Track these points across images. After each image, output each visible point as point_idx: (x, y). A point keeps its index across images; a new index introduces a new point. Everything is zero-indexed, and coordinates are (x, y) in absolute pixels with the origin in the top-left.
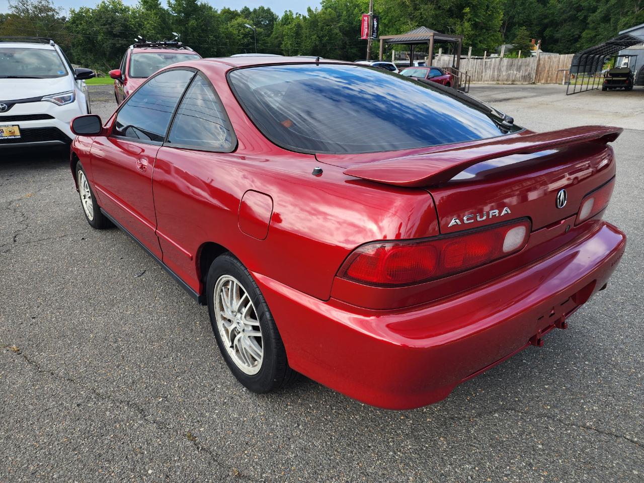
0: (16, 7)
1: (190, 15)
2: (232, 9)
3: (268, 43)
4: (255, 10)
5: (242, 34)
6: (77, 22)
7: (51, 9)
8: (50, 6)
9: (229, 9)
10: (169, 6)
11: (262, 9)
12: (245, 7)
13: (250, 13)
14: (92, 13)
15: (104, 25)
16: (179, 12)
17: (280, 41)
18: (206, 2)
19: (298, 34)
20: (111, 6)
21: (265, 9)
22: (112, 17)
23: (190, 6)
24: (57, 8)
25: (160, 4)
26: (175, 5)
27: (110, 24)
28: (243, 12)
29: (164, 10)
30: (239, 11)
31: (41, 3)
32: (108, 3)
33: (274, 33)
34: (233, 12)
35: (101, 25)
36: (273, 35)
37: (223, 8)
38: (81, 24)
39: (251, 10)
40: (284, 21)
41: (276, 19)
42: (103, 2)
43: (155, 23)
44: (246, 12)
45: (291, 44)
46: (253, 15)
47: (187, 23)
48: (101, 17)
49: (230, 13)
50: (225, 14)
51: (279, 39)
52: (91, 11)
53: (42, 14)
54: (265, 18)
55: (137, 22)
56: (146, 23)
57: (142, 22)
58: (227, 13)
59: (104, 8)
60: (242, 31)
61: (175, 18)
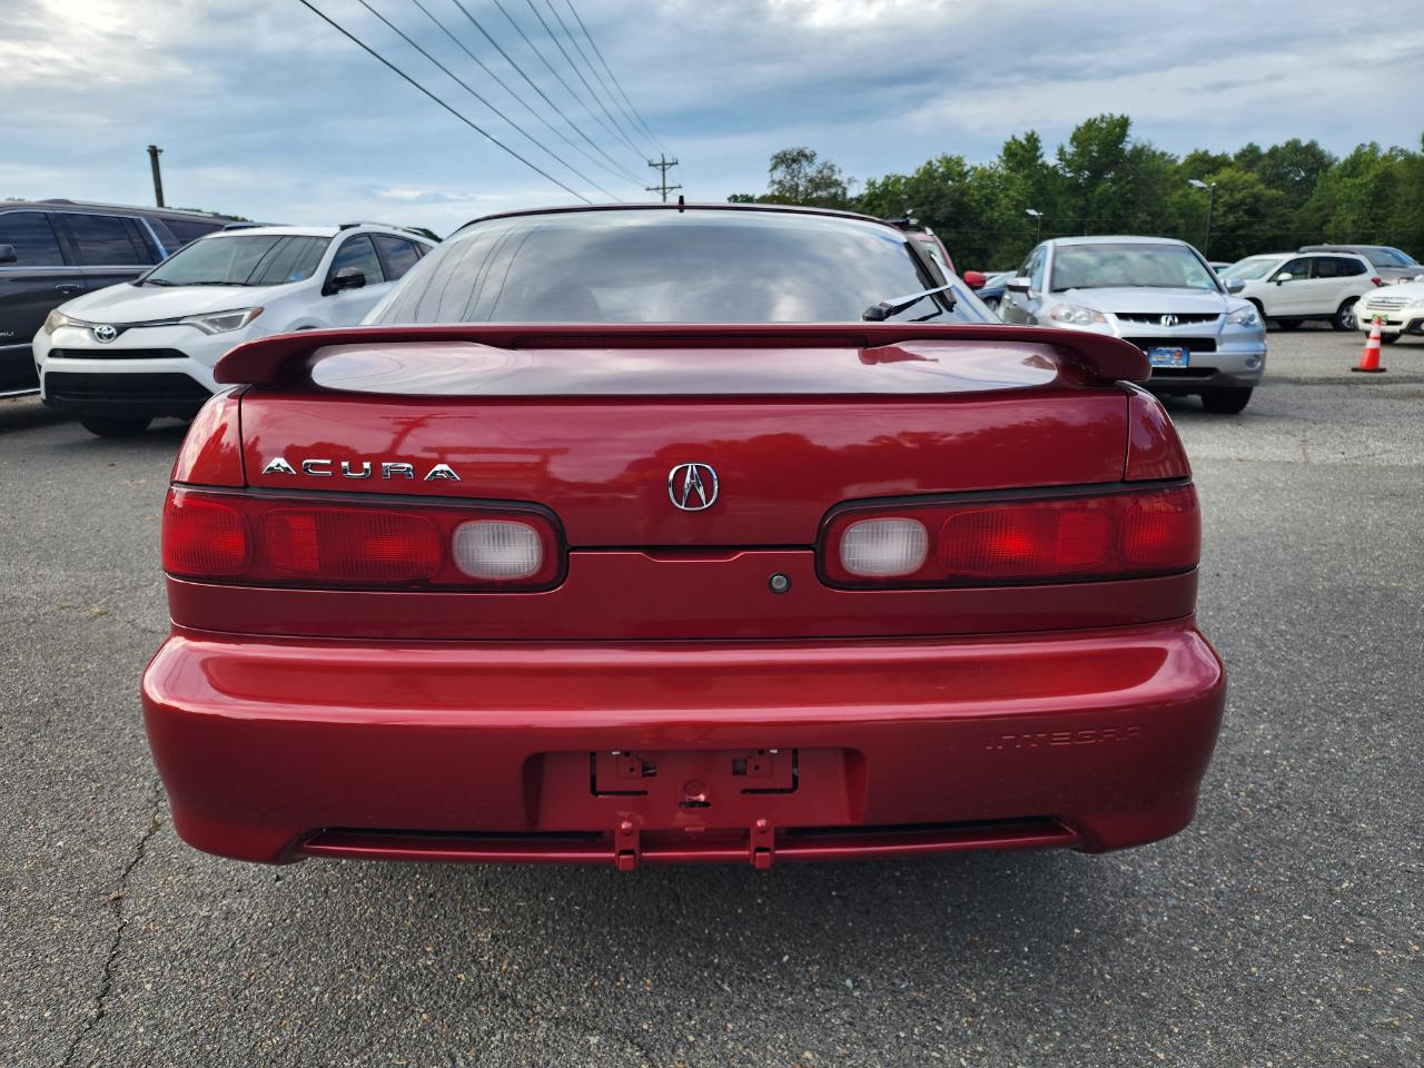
0: (780, 183)
1: (1101, 173)
2: (1214, 153)
3: (1293, 222)
4: (1274, 151)
5: (1225, 204)
6: (876, 203)
7: (837, 184)
8: (834, 177)
9: (1206, 153)
10: (1060, 159)
11: (1294, 146)
12: (1250, 145)
13: (1260, 157)
14: (905, 184)
16: (1078, 169)
17: (1327, 215)
18: (1146, 143)
19: (1379, 197)
20: (941, 170)
21: (1304, 144)
22: (939, 189)
23: (1107, 156)
24: (845, 181)
25: (1041, 156)
26: (1072, 155)
27: (932, 203)
28: (1241, 156)
29: (1047, 167)
30: (1232, 158)
31: (821, 172)
32: (938, 164)
33: (1314, 198)
34: (1216, 158)
36: (1312, 203)
37: (1201, 150)
38: (880, 205)
39: (1265, 149)
40: (1349, 168)
41: (1330, 164)
42: (930, 163)
43: (1021, 194)
44: (1250, 157)
45: (1354, 222)
46: (1266, 162)
47: (1092, 192)
48: (918, 192)
49: (1207, 162)
50: (1193, 165)
51: (1326, 211)
52: (903, 181)
53: (820, 193)
54: (1299, 165)
55: (985, 196)
56: (1001, 196)
57: (994, 194)
58: (1198, 163)
59: (929, 173)
60: (1226, 198)
61: (1067, 182)
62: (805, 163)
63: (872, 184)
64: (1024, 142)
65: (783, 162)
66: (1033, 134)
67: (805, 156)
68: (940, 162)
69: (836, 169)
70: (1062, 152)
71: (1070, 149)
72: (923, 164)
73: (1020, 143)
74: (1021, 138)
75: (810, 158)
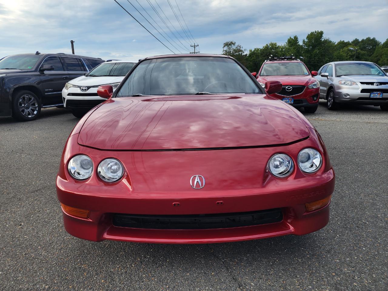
0: (226, 51)
1: (315, 47)
2: (345, 41)
3: (369, 60)
4: (363, 40)
5: (350, 55)
6: (251, 56)
7: (241, 51)
8: (241, 49)
9: (343, 41)
10: (303, 43)
11: (368, 39)
12: (356, 39)
13: (359, 42)
14: (260, 51)
15: (265, 56)
16: (309, 46)
17: (379, 58)
18: (328, 38)
20: (270, 47)
21: (371, 38)
22: (270, 52)
23: (317, 42)
24: (244, 50)
25: (298, 42)
26: (307, 42)
28: (353, 42)
29: (300, 46)
30: (351, 42)
31: (237, 48)
32: (269, 45)
33: (375, 54)
34: (346, 42)
35: (263, 57)
36: (374, 55)
37: (339, 41)
38: (253, 57)
39: (360, 40)
41: (379, 44)
42: (267, 45)
43: (293, 53)
44: (356, 42)
45: (387, 60)
46: (361, 43)
47: (313, 52)
48: (264, 53)
49: (344, 44)
50: (340, 45)
53: (236, 53)
54: (370, 44)
56: (287, 53)
57: (285, 53)
58: (341, 44)
59: (267, 48)
60: (350, 53)
61: (305, 50)
62: (233, 45)
63: (251, 51)
64: (294, 39)
65: (226, 45)
66: (296, 36)
67: (233, 43)
68: (270, 44)
69: (241, 47)
70: (304, 41)
71: (306, 40)
72: (265, 45)
73: (292, 39)
74: (293, 38)
75: (234, 44)
